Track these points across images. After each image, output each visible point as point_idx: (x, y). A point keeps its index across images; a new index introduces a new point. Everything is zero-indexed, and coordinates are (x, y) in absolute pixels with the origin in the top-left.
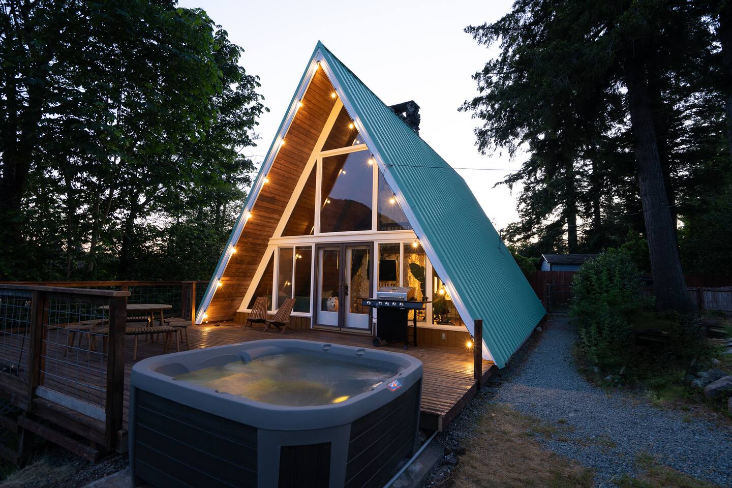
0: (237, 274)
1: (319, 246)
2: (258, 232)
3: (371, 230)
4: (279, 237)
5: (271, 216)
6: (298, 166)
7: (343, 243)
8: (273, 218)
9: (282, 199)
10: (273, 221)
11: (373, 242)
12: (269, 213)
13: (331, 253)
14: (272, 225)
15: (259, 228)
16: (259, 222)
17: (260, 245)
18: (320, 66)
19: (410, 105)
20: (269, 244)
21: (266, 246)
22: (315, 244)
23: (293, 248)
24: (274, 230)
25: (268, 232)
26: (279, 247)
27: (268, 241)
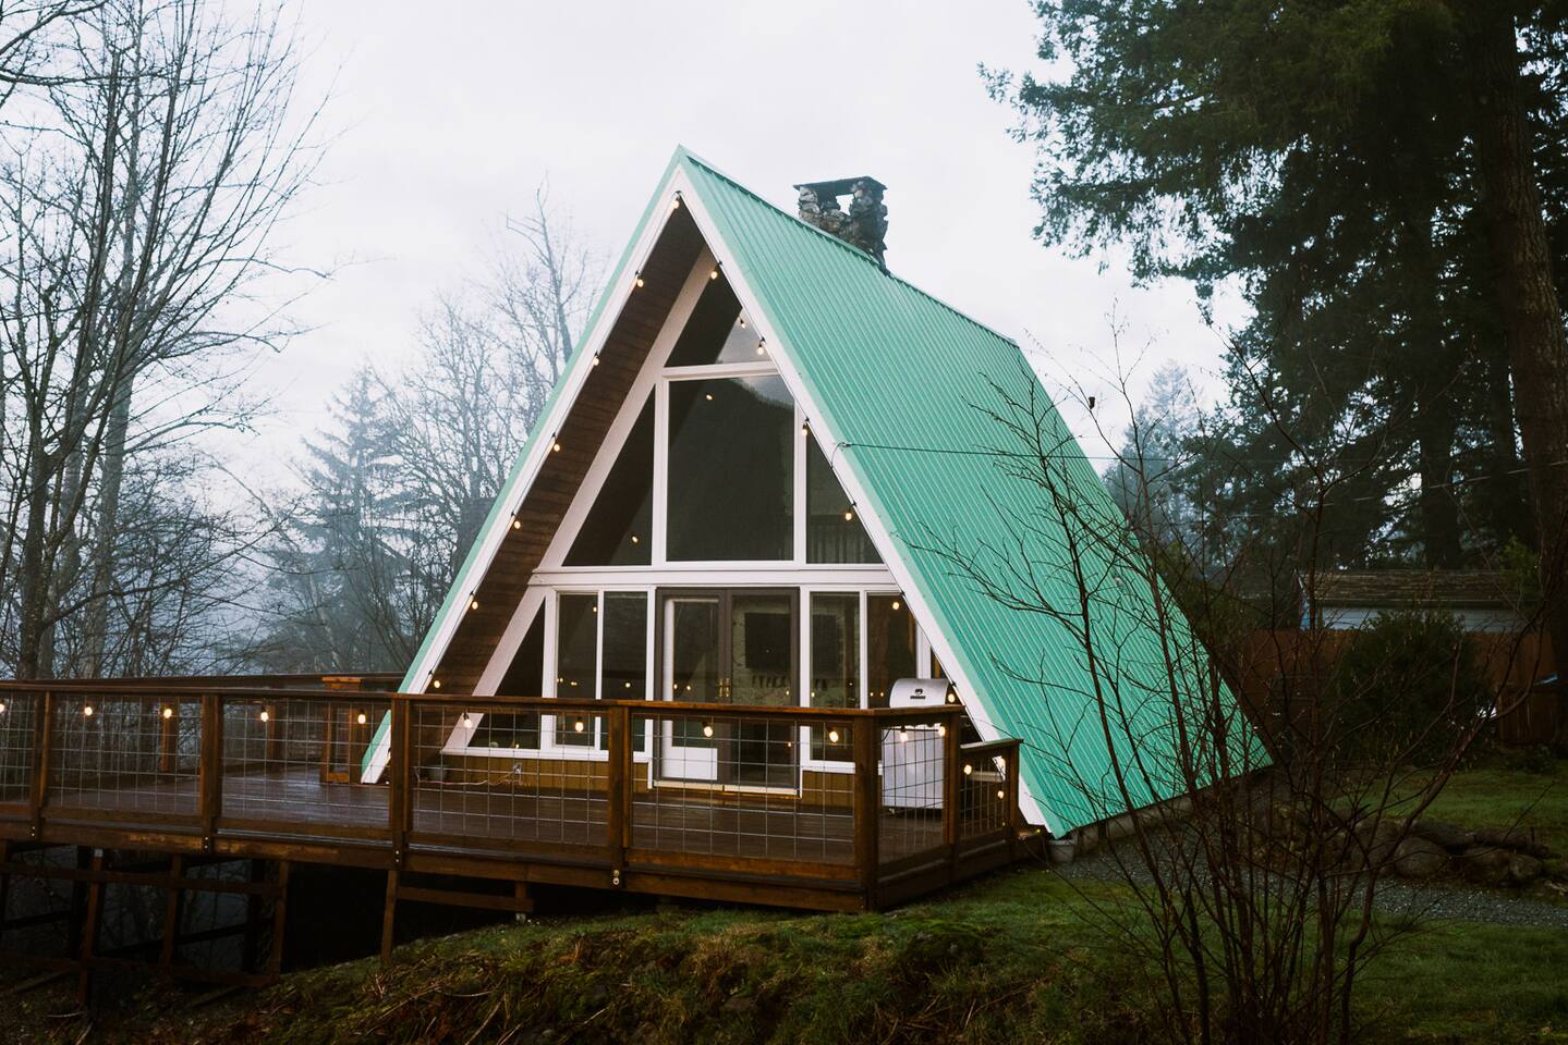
0: (459, 658)
1: (664, 593)
2: (514, 558)
3: (792, 559)
4: (558, 567)
5: (544, 517)
6: (611, 400)
7: (726, 589)
8: (546, 524)
9: (571, 479)
10: (545, 529)
11: (798, 589)
12: (542, 512)
13: (697, 611)
14: (543, 538)
15: (519, 548)
16: (522, 534)
17: (513, 587)
18: (680, 200)
19: (859, 188)
20: (529, 583)
21: (524, 587)
22: (654, 587)
23: (597, 596)
24: (546, 550)
25: (532, 555)
26: (557, 592)
27: (530, 574)
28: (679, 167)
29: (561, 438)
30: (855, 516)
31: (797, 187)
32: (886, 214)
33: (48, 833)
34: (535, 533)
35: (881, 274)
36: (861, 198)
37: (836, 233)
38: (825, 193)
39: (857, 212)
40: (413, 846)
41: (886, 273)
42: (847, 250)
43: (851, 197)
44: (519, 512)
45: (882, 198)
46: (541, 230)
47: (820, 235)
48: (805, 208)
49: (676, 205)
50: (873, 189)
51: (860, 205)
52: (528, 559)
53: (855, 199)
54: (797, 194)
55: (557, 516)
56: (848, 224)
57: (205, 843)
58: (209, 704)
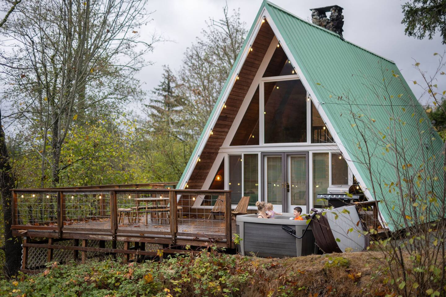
0: (196, 177)
1: (264, 154)
2: (213, 144)
3: (306, 142)
4: (228, 146)
5: (223, 130)
6: (244, 89)
7: (284, 152)
8: (224, 132)
9: (231, 116)
10: (223, 134)
11: (308, 152)
12: (222, 128)
14: (223, 137)
15: (215, 140)
16: (215, 135)
17: (213, 153)
18: (265, 19)
19: (333, 9)
20: (219, 152)
21: (217, 153)
22: (260, 152)
23: (241, 156)
24: (224, 141)
25: (219, 142)
26: (228, 154)
27: (219, 149)
28: (265, 8)
29: (227, 103)
30: (326, 128)
31: (311, 10)
32: (343, 19)
33: (64, 236)
34: (220, 135)
35: (341, 41)
36: (334, 13)
37: (325, 26)
38: (321, 12)
39: (332, 18)
40: (178, 237)
41: (343, 40)
42: (328, 33)
43: (330, 13)
44: (214, 128)
45: (342, 12)
46: (226, 24)
47: (318, 28)
48: (314, 17)
49: (263, 21)
50: (339, 9)
51: (333, 16)
52: (218, 144)
53: (332, 14)
54: (311, 12)
55: (227, 129)
56: (329, 23)
57: (113, 237)
58: (112, 194)
